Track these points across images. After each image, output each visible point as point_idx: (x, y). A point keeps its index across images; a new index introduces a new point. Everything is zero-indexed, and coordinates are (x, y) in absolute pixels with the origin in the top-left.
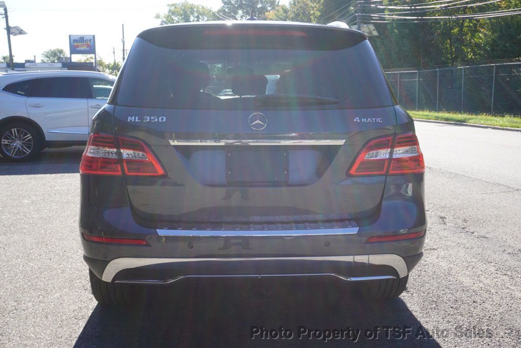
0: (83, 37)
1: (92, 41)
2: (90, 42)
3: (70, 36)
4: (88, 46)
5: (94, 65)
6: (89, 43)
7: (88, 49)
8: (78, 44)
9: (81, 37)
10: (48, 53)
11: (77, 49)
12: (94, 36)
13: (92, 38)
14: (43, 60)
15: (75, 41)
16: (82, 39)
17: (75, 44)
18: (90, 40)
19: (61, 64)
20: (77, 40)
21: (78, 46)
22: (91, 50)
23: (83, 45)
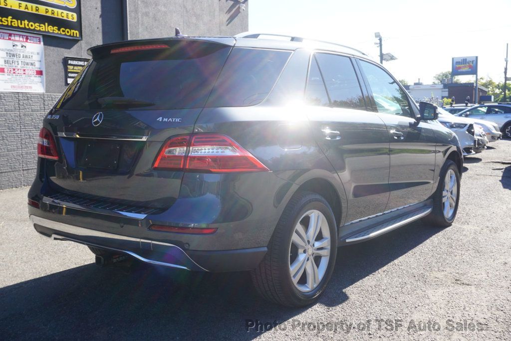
0: (466, 59)
1: (475, 62)
2: (473, 63)
3: (453, 59)
4: (470, 67)
5: (475, 85)
6: (471, 64)
7: (470, 70)
8: (459, 66)
9: (464, 59)
10: (439, 75)
11: (459, 71)
12: (477, 57)
13: (475, 59)
14: (434, 83)
15: (458, 63)
16: (464, 61)
17: (458, 66)
18: (473, 61)
19: (442, 85)
20: (459, 62)
21: (460, 68)
22: (473, 71)
23: (465, 67)
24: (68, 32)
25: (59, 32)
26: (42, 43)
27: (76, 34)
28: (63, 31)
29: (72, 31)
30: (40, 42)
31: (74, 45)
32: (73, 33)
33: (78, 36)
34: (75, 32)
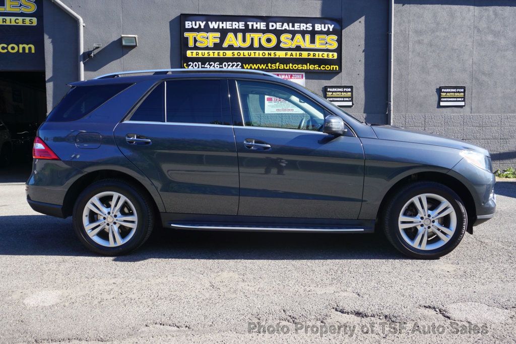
24: (328, 68)
25: (320, 69)
26: (304, 78)
27: (336, 68)
28: (323, 67)
29: (332, 66)
30: (302, 77)
31: (335, 76)
32: (333, 68)
33: (337, 69)
34: (335, 67)
